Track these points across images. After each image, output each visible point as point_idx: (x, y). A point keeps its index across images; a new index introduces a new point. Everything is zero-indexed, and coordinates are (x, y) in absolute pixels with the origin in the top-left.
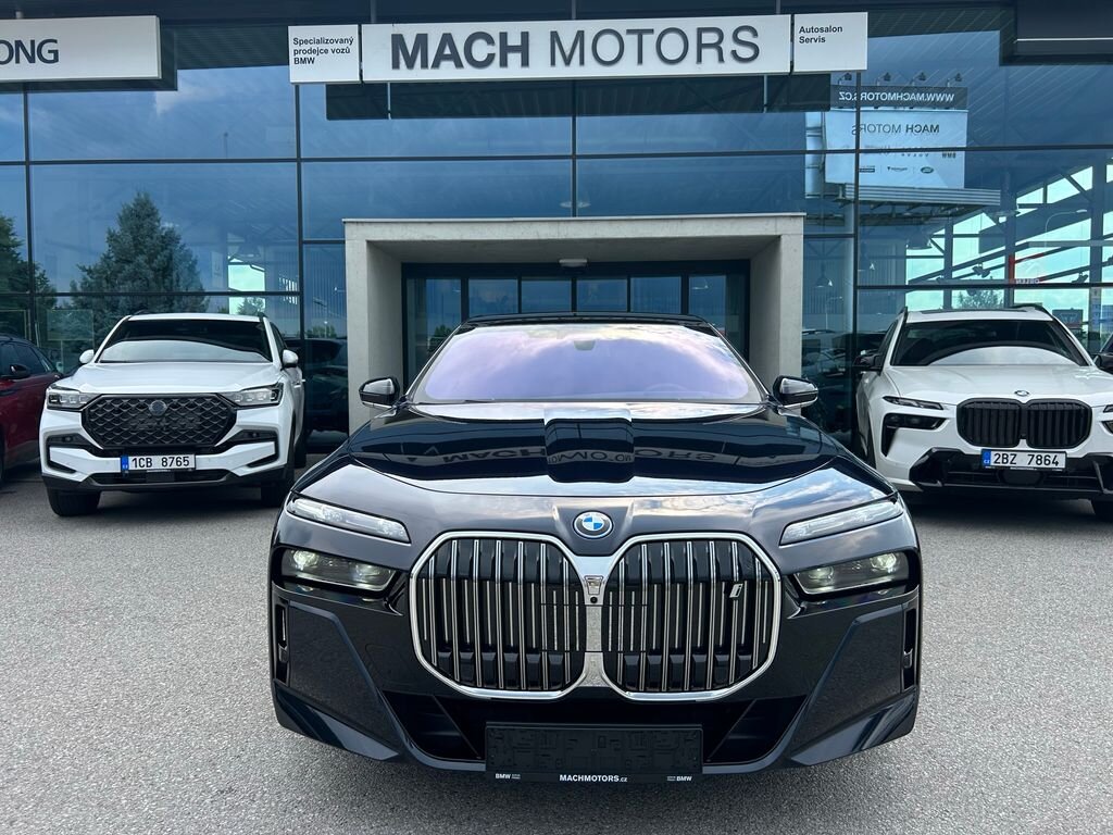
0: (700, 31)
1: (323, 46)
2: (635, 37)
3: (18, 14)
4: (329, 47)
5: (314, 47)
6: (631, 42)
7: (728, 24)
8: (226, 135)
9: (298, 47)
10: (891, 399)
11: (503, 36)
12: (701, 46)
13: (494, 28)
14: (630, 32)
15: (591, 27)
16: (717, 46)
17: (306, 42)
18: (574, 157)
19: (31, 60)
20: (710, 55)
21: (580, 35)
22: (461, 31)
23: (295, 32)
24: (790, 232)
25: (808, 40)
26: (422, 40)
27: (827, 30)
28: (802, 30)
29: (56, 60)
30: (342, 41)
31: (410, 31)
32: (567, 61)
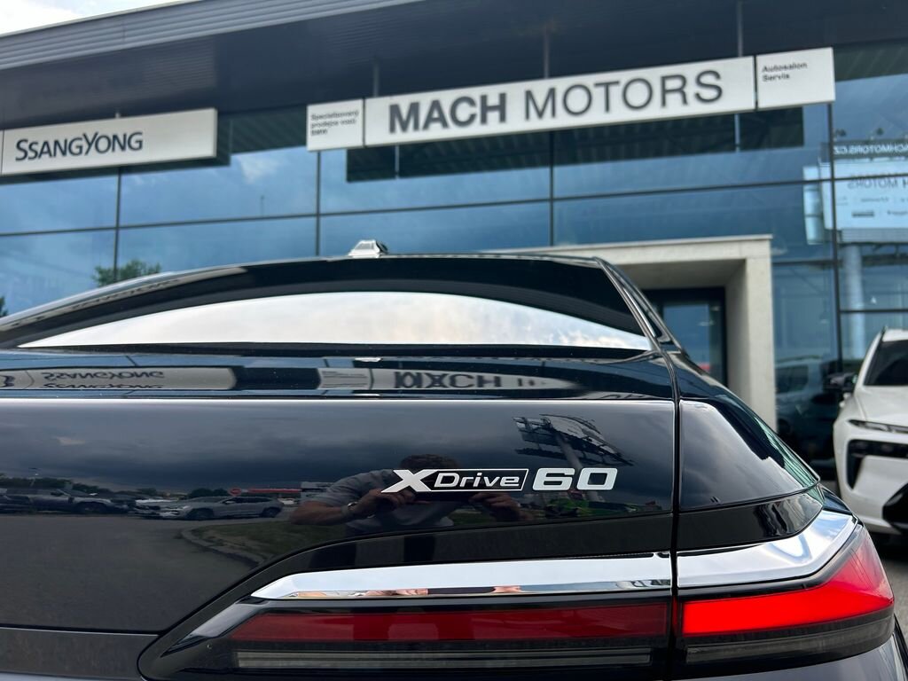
0: (664, 79)
1: (334, 119)
2: (602, 90)
3: (117, 115)
4: (339, 119)
5: (328, 120)
6: (598, 94)
7: (691, 70)
8: (262, 198)
9: (315, 122)
10: (856, 423)
11: (484, 98)
12: (665, 92)
13: (475, 92)
14: (598, 85)
15: (561, 84)
16: (681, 90)
17: (321, 117)
18: (552, 200)
19: (123, 148)
20: (673, 99)
21: (552, 92)
22: (446, 97)
23: (313, 110)
24: (757, 255)
25: (771, 78)
26: (414, 108)
27: (791, 67)
28: (766, 69)
29: (141, 147)
30: (350, 114)
31: (404, 101)
32: (540, 114)
